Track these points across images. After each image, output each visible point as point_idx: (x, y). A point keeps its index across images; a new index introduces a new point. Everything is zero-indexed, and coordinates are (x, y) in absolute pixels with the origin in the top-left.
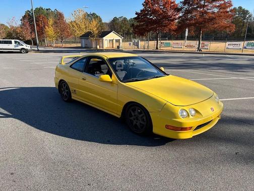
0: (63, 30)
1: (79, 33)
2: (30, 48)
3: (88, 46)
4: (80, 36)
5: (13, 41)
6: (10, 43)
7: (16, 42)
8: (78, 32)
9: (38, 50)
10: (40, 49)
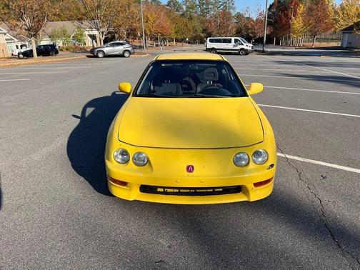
0: (319, 21)
1: (344, 24)
2: (250, 48)
3: (353, 45)
4: (344, 30)
5: (233, 39)
6: (230, 41)
7: (236, 41)
8: (342, 22)
9: (263, 51)
10: (265, 49)
